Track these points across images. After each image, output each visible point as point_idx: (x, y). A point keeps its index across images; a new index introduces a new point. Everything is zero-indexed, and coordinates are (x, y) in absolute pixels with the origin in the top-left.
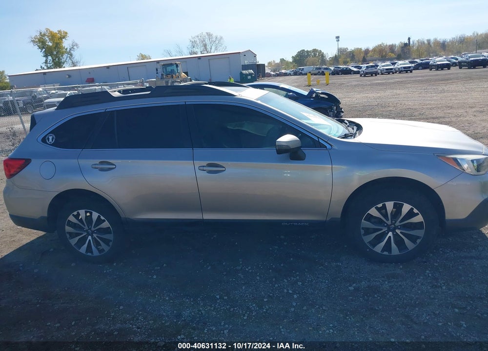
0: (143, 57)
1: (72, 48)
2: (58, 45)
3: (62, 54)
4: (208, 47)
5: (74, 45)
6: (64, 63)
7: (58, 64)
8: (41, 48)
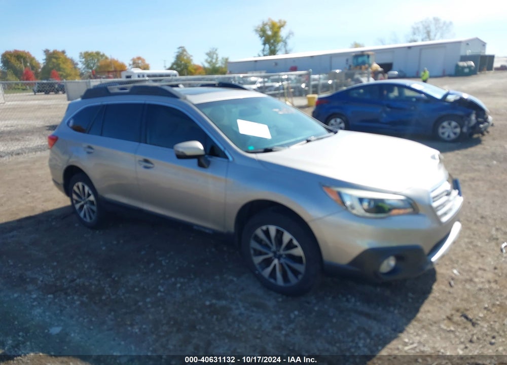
0: (356, 45)
1: (288, 37)
2: (276, 34)
3: (279, 42)
4: (432, 34)
5: (291, 34)
6: (277, 51)
7: (273, 52)
8: (261, 36)
